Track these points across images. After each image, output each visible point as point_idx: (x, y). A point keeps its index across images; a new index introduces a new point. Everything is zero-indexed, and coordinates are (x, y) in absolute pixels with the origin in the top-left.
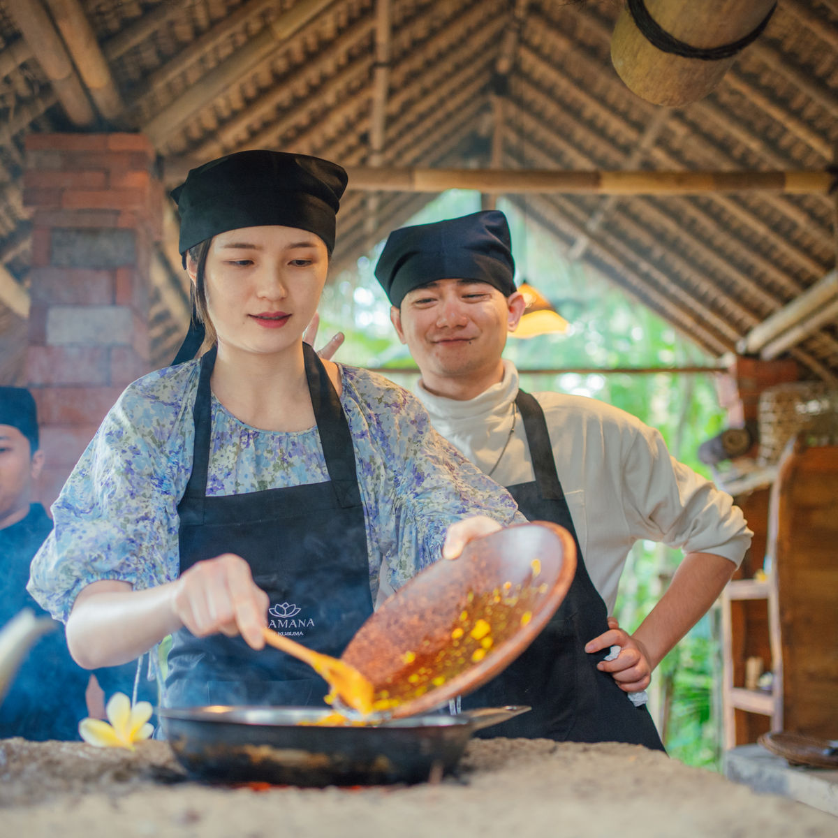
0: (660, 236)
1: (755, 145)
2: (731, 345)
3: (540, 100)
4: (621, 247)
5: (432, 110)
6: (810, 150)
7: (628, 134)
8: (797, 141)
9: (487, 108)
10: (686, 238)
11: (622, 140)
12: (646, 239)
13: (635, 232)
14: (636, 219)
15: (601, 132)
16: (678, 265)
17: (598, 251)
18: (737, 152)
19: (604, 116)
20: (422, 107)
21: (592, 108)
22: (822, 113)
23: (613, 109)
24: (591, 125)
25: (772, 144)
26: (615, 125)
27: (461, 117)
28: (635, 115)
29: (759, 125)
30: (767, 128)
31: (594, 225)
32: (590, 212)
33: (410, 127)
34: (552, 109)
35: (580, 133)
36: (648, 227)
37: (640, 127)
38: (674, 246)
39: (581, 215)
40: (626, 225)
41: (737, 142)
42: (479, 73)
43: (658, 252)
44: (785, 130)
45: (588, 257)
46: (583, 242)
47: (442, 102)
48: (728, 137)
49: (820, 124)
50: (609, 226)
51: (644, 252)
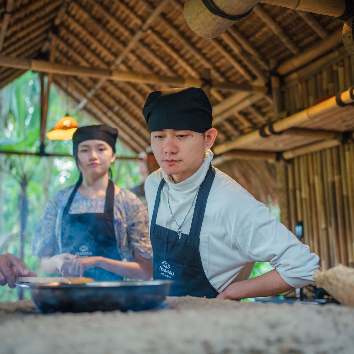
0: (118, 102)
1: (164, 67)
2: (144, 149)
3: (72, 39)
4: (101, 105)
5: (24, 37)
6: (185, 71)
7: (110, 58)
8: (181, 67)
9: (47, 39)
10: (130, 103)
11: (107, 60)
12: (112, 103)
13: (107, 99)
14: (109, 94)
15: (98, 55)
16: (125, 115)
17: (90, 106)
18: (156, 69)
19: (100, 48)
20: (20, 35)
21: (95, 45)
22: (192, 57)
23: (105, 46)
24: (94, 52)
25: (171, 67)
26: (105, 53)
27: (35, 42)
28: (114, 50)
29: (167, 59)
30: (169, 61)
31: (90, 94)
32: (89, 89)
33: (13, 43)
34: (77, 43)
35: (88, 55)
36: (113, 98)
37: (116, 55)
38: (124, 106)
39: (84, 90)
40: (104, 96)
41: (156, 65)
42: (46, 24)
43: (117, 108)
44: (176, 62)
45: (85, 108)
46: (84, 102)
47: (28, 34)
48: (152, 63)
49: (191, 61)
50: (97, 96)
51: (110, 108)
